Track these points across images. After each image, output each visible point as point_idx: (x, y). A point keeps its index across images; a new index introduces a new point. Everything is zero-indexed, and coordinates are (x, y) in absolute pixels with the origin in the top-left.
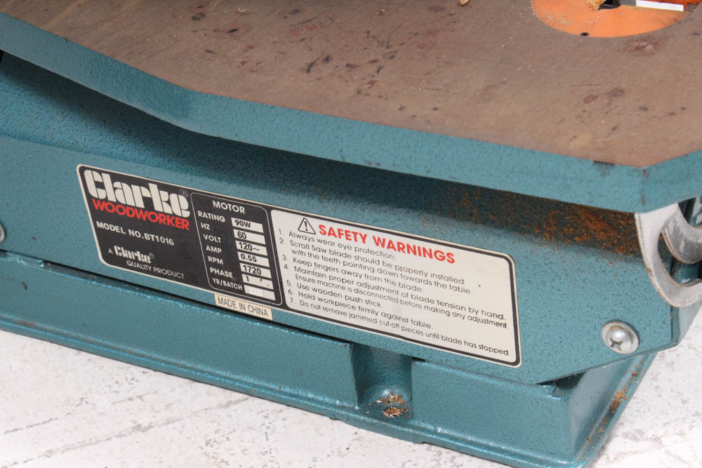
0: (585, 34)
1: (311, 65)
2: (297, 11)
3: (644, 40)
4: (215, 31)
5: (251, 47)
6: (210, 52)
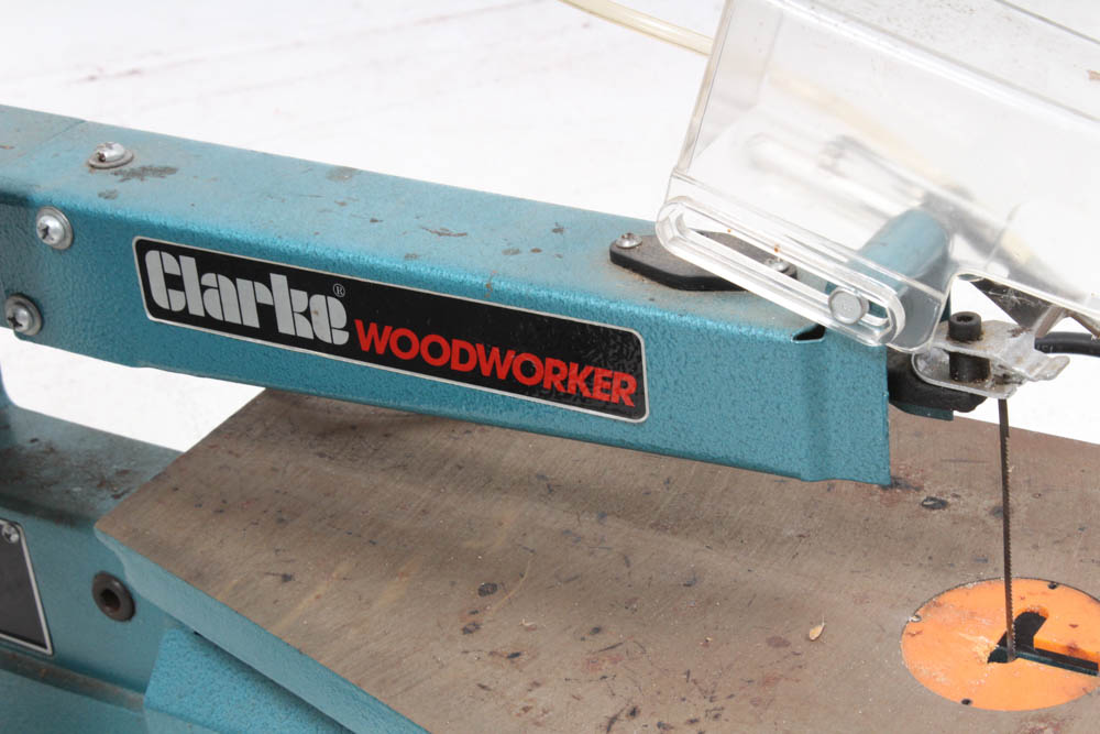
0: (967, 702)
1: (613, 720)
2: (597, 630)
3: (1042, 720)
4: (492, 653)
5: (536, 684)
6: (483, 687)
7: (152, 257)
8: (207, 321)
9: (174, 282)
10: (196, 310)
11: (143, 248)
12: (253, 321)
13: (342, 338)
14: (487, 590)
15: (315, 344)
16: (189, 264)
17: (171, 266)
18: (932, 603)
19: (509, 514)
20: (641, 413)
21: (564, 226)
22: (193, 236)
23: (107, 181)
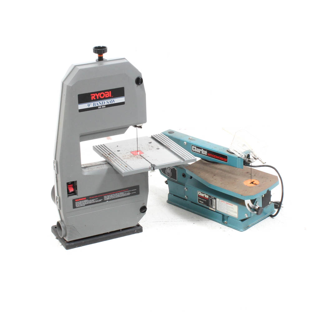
2: (222, 179)
3: (251, 187)
7: (193, 146)
8: (196, 152)
9: (194, 149)
10: (195, 151)
11: (192, 146)
12: (200, 152)
13: (206, 154)
14: (215, 175)
15: (204, 155)
16: (196, 147)
17: (194, 147)
18: (247, 180)
19: (217, 171)
20: (227, 162)
21: (224, 148)
22: (196, 145)
23: (190, 140)
